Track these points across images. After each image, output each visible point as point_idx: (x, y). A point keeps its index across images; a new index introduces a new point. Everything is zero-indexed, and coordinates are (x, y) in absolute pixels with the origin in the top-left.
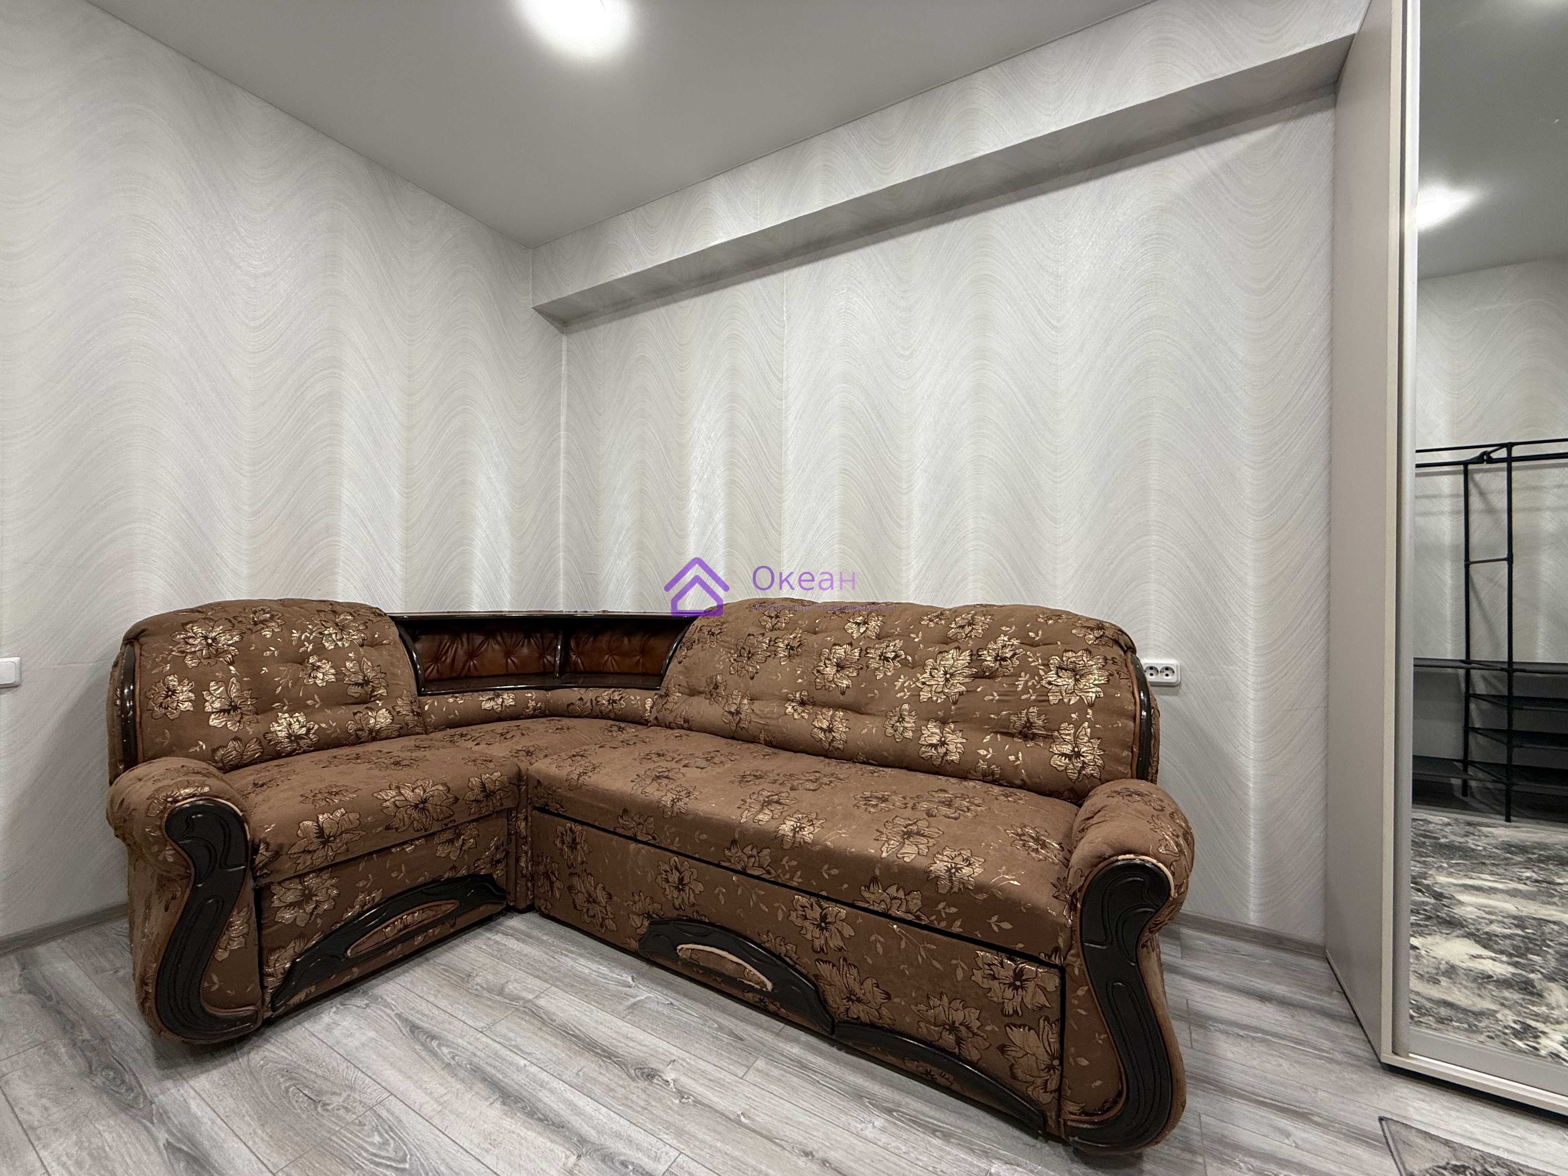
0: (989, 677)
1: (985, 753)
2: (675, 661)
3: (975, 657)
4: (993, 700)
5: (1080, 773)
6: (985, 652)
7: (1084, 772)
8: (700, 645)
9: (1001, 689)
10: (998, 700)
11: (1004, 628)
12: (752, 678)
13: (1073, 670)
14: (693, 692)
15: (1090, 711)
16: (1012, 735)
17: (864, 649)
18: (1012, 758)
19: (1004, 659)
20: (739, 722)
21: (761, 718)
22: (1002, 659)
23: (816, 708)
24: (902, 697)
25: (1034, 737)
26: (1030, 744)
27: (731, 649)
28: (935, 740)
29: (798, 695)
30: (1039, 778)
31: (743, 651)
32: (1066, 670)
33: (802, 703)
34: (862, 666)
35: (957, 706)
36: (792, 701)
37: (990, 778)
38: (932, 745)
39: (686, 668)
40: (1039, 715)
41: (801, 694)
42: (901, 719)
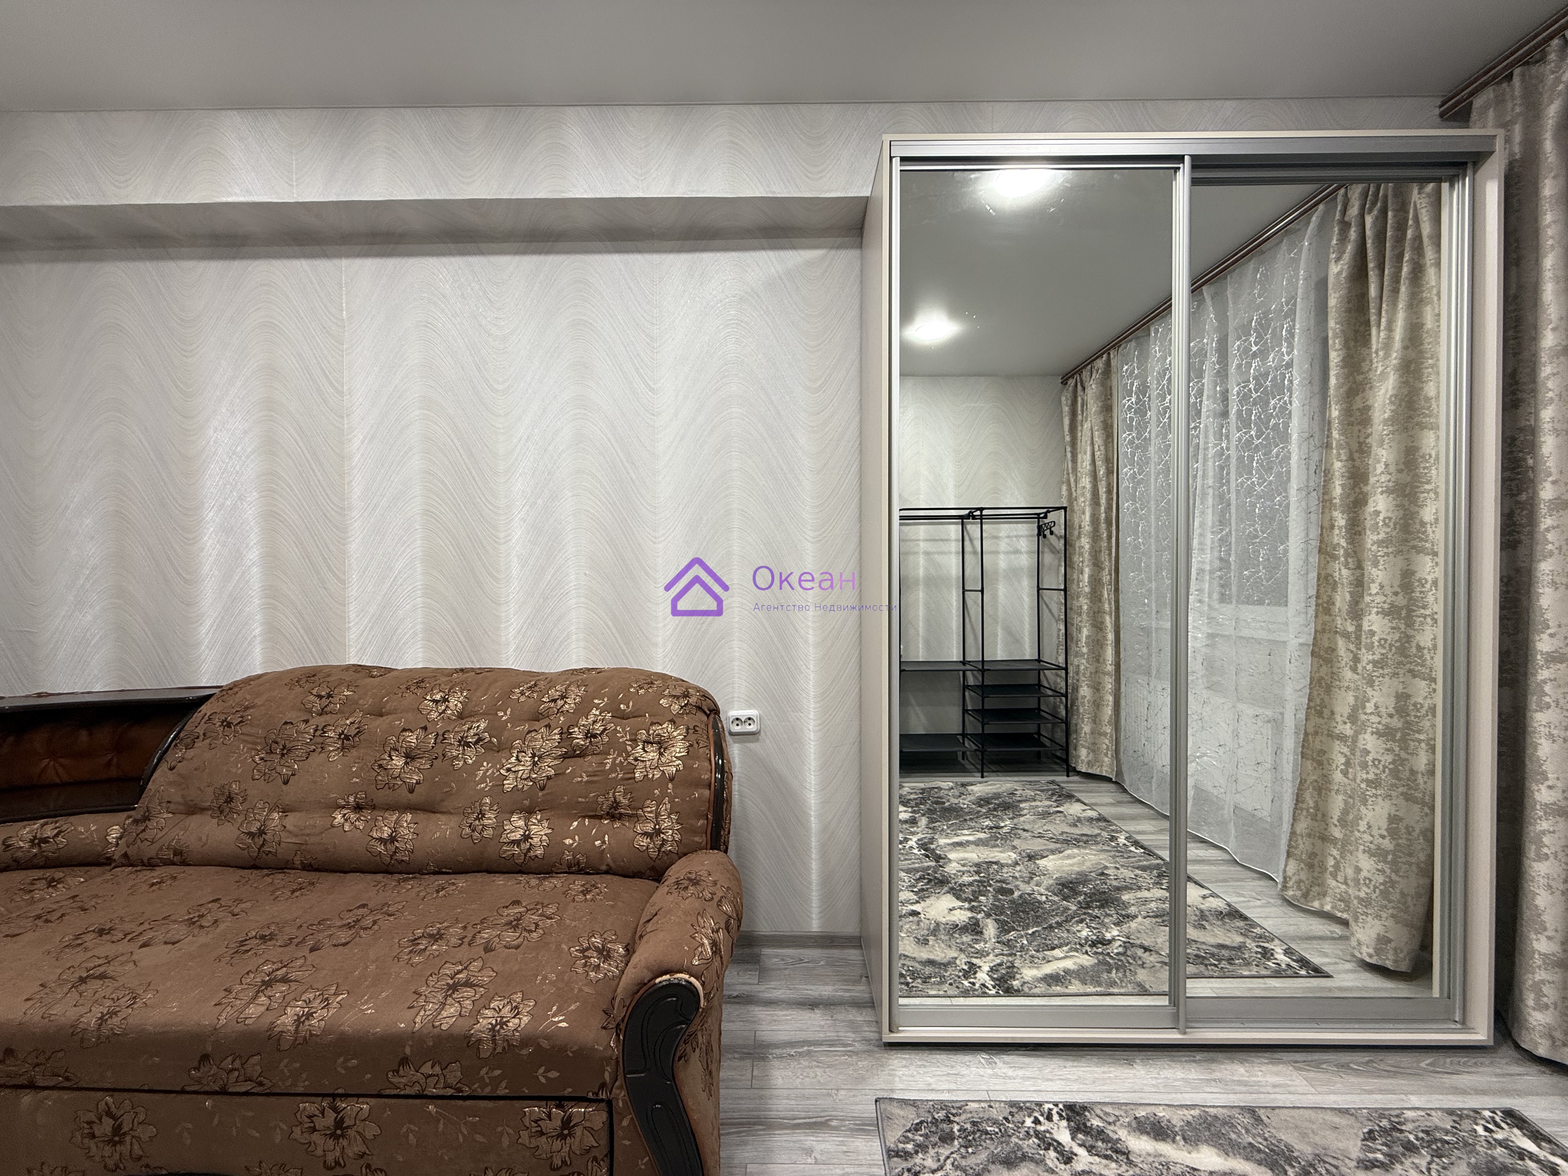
0: (579, 756)
1: (571, 842)
2: (163, 767)
3: (566, 734)
4: (581, 781)
5: (659, 851)
6: (576, 729)
7: (663, 849)
8: (208, 741)
9: (590, 769)
10: (587, 782)
11: (596, 701)
12: (286, 783)
13: (659, 743)
14: (192, 809)
15: (670, 786)
16: (601, 817)
17: (441, 733)
18: (598, 843)
19: (594, 736)
20: (263, 845)
21: (296, 836)
22: (590, 735)
23: (376, 813)
24: (484, 788)
25: (620, 817)
26: (617, 825)
27: (256, 744)
28: (517, 836)
29: (351, 799)
30: (623, 861)
31: (274, 746)
32: (652, 743)
33: (358, 808)
34: (438, 756)
35: (544, 792)
36: (343, 807)
37: (576, 869)
38: (514, 842)
39: (180, 775)
40: (625, 794)
41: (356, 798)
42: (481, 815)
